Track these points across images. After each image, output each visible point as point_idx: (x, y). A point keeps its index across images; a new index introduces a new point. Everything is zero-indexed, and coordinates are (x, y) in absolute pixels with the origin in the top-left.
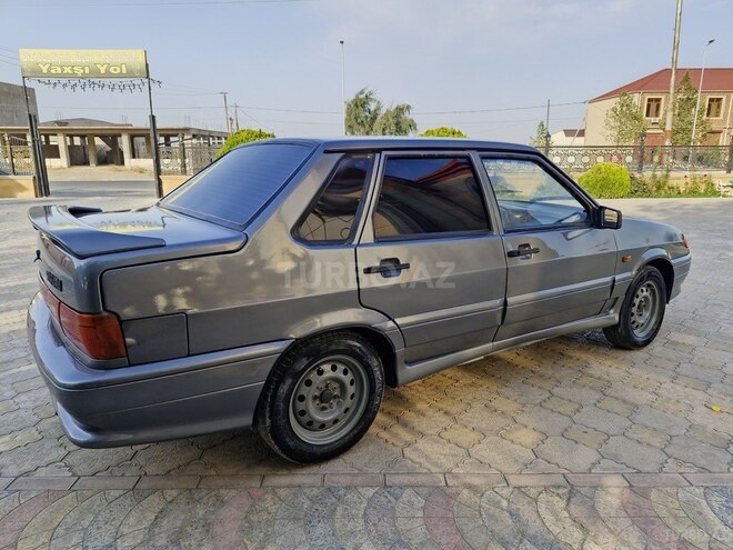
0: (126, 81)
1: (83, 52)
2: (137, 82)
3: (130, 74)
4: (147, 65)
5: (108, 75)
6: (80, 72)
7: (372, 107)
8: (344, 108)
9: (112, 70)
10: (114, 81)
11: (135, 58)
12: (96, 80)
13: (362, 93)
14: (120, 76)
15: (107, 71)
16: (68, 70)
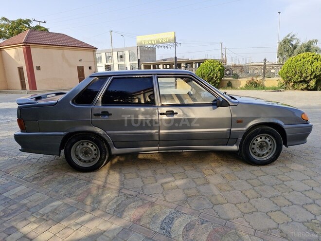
0: (168, 44)
1: (155, 35)
2: (172, 44)
3: (169, 42)
4: (175, 37)
5: (162, 43)
6: (153, 43)
7: (294, 43)
8: (277, 45)
9: (163, 41)
10: (165, 45)
11: (171, 36)
12: (159, 45)
13: (288, 36)
14: (166, 42)
15: (162, 41)
16: (150, 42)
